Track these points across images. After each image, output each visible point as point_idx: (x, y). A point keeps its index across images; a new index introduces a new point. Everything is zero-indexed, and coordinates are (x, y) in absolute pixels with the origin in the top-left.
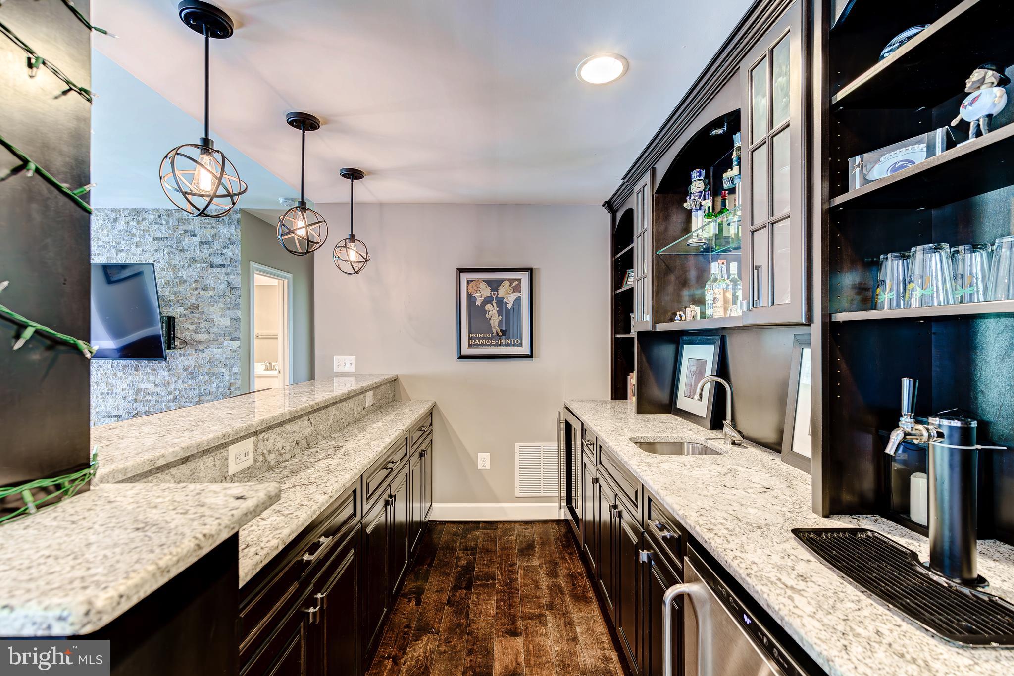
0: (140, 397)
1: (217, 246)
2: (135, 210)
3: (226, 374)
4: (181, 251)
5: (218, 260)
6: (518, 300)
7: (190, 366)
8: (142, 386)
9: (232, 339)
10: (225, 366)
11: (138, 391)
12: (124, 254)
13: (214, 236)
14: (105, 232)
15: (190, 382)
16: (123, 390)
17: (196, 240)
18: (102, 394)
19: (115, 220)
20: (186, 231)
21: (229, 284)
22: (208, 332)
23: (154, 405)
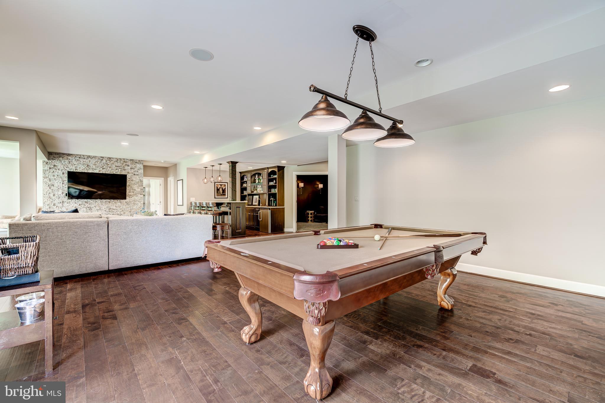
0: (110, 210)
1: (136, 169)
2: (108, 158)
3: (139, 204)
4: (124, 170)
5: (136, 173)
6: (225, 188)
7: (128, 201)
8: (112, 207)
9: (140, 194)
10: (139, 202)
11: (110, 209)
12: (105, 170)
13: (135, 167)
14: (98, 163)
15: (127, 206)
16: (105, 208)
17: (129, 167)
18: (97, 210)
19: (102, 160)
20: (126, 165)
21: (140, 180)
22: (133, 192)
23: (115, 212)
